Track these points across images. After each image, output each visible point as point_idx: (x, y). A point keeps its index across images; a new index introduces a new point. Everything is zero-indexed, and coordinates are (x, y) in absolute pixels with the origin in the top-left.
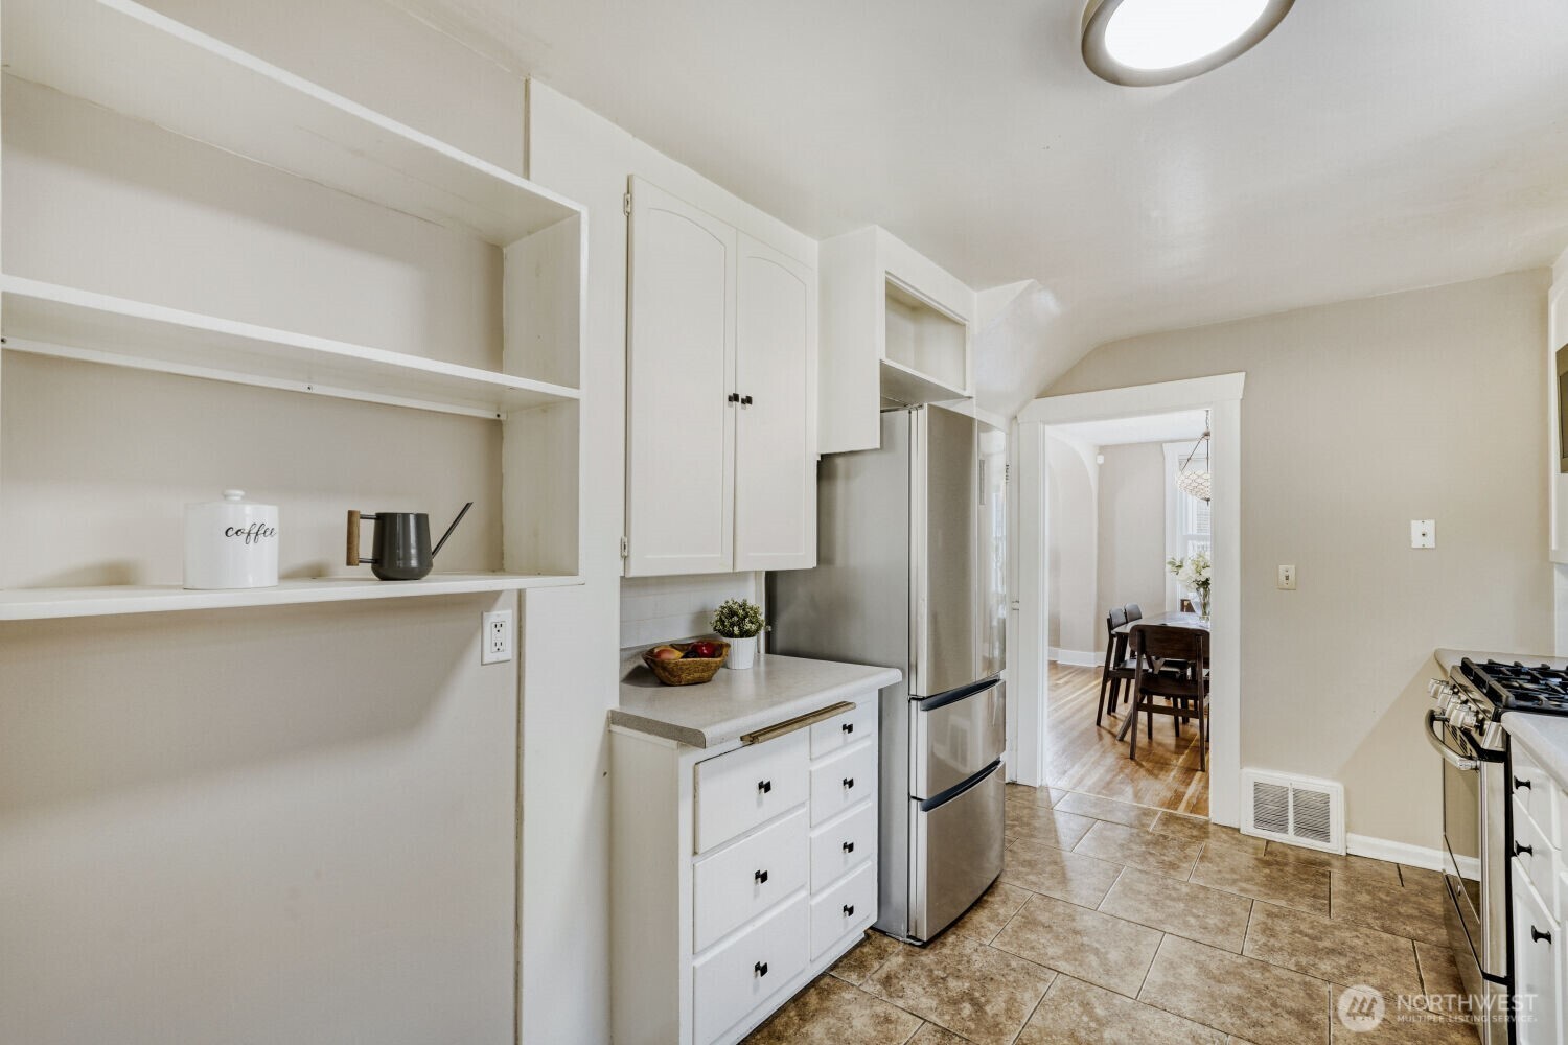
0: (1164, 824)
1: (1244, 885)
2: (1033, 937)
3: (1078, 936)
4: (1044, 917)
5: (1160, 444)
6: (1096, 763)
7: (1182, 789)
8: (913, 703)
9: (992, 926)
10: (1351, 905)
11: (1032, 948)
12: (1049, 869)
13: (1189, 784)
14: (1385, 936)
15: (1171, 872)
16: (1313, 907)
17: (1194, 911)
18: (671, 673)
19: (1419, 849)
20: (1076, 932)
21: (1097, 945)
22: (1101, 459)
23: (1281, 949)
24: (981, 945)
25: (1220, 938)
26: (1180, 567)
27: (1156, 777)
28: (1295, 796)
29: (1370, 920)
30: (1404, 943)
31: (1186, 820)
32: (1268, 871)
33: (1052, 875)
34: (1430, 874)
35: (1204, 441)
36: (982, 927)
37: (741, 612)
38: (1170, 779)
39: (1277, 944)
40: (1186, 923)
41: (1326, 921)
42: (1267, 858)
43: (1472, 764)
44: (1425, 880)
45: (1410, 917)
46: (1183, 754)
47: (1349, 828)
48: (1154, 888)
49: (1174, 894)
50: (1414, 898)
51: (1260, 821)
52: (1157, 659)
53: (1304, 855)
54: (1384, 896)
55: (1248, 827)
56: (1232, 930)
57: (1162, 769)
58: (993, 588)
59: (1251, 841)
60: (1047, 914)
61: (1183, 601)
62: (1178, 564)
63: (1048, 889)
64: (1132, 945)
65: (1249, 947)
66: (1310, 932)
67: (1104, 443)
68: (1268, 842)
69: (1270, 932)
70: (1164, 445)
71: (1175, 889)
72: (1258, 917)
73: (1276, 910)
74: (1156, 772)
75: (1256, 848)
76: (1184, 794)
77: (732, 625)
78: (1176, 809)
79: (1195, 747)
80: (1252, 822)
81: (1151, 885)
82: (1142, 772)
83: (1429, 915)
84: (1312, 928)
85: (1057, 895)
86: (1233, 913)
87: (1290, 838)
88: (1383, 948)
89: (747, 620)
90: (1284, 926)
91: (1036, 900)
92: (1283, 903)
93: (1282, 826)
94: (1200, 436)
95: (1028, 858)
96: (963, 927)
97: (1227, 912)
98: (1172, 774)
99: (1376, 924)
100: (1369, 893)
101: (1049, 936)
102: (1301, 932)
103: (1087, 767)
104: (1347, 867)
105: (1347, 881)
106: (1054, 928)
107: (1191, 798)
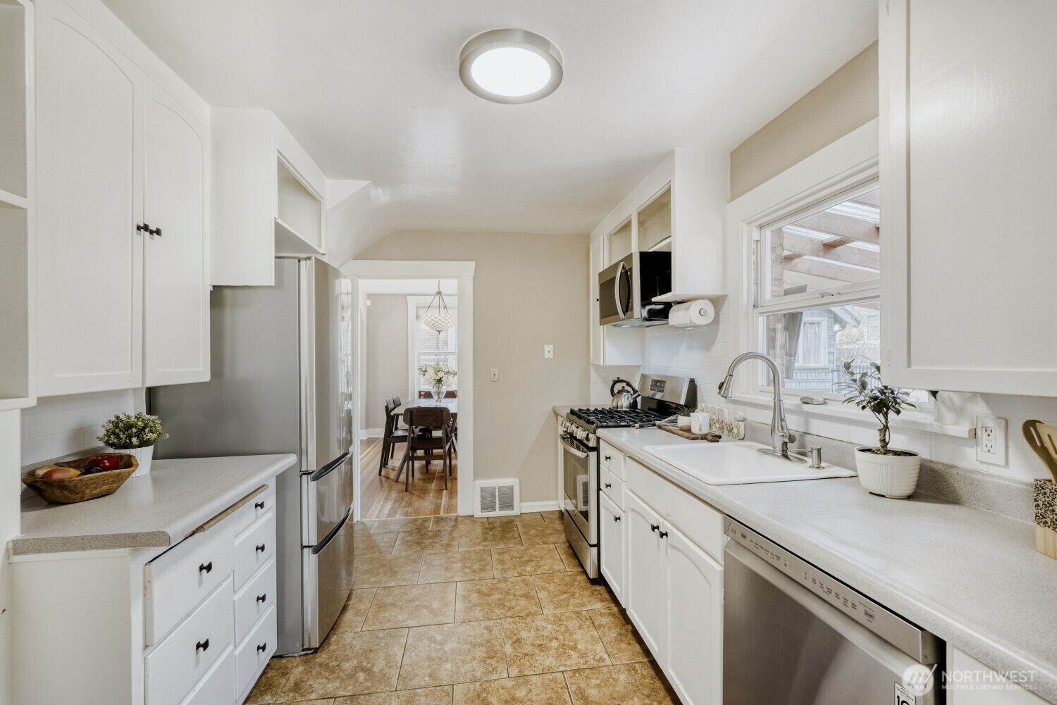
0: (436, 524)
1: (484, 543)
2: (387, 614)
3: (413, 603)
4: (389, 600)
5: (405, 295)
6: (387, 499)
7: (439, 502)
8: (305, 477)
9: (359, 619)
10: (529, 537)
11: (389, 621)
12: (381, 571)
13: (441, 498)
14: (545, 546)
15: (449, 549)
16: (515, 543)
17: (466, 565)
18: (71, 491)
19: (546, 503)
20: (411, 601)
21: (426, 603)
22: (368, 303)
23: (509, 568)
24: (355, 633)
25: (483, 574)
26: (426, 371)
27: (423, 499)
28: (499, 491)
29: (537, 541)
30: (552, 546)
31: (447, 518)
32: (492, 533)
33: (385, 574)
34: (552, 512)
35: (437, 297)
36: (352, 622)
37: (140, 423)
38: (431, 498)
39: (507, 567)
40: (464, 573)
41: (522, 548)
42: (490, 526)
43: (586, 454)
44: (550, 516)
45: (551, 534)
46: (433, 482)
47: (521, 501)
48: (444, 560)
49: (454, 560)
50: (550, 525)
51: (484, 508)
52: (416, 428)
53: (504, 520)
54: (539, 528)
55: (478, 513)
56: (486, 568)
57: (424, 493)
58: (341, 390)
59: (480, 520)
60: (391, 598)
61: (420, 392)
62: (424, 370)
63: (385, 582)
64: (442, 595)
65: (496, 573)
66: (518, 555)
67: (371, 292)
68: (488, 518)
69: (501, 562)
70: (408, 297)
71: (453, 557)
72: (495, 557)
73: (501, 551)
74: (422, 496)
75: (482, 523)
76: (440, 504)
77: (130, 437)
78: (439, 514)
79: (438, 477)
80: (480, 510)
81: (441, 559)
82: (415, 498)
83: (556, 531)
84: (518, 553)
85: (392, 584)
86: (484, 560)
87: (498, 513)
88: (546, 552)
89: (147, 430)
90: (507, 557)
91: (381, 592)
92: (503, 546)
93: (493, 509)
94: (435, 293)
95: (365, 568)
96: (339, 627)
97: (481, 560)
98: (431, 495)
99: (540, 542)
100: (534, 529)
101: (396, 610)
102: (515, 557)
103: (381, 503)
104: (521, 521)
105: (524, 526)
106: (398, 604)
107: (445, 506)
